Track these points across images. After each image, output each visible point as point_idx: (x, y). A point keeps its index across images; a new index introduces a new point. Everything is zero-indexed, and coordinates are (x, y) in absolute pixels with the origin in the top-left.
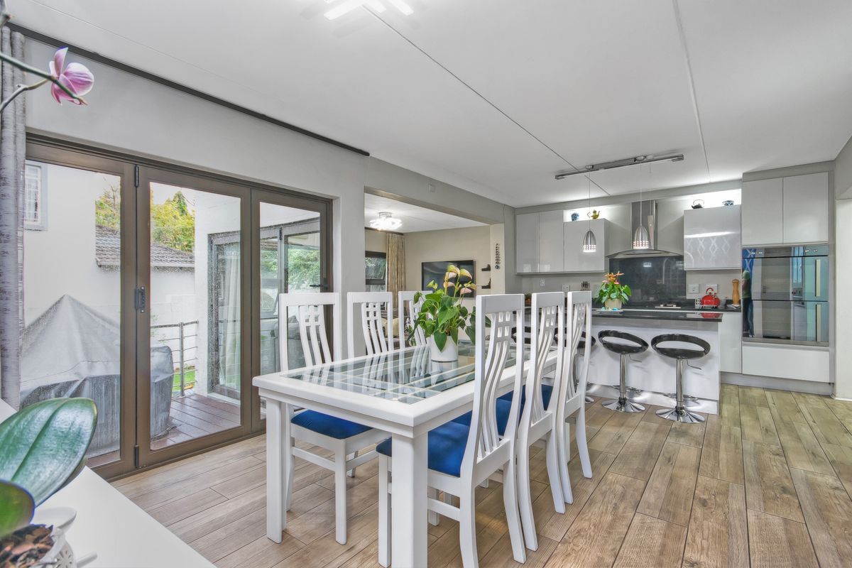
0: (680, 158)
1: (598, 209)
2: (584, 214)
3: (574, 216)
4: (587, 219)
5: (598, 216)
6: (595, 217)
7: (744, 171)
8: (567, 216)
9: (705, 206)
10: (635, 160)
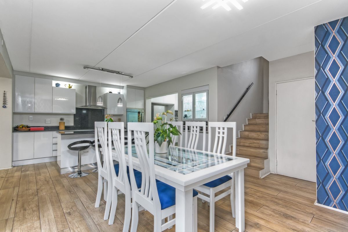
0: (132, 77)
1: (71, 84)
2: (64, 85)
3: (57, 85)
4: (64, 87)
5: (71, 87)
6: (70, 87)
7: (128, 85)
8: (54, 83)
9: (113, 93)
10: (118, 73)
